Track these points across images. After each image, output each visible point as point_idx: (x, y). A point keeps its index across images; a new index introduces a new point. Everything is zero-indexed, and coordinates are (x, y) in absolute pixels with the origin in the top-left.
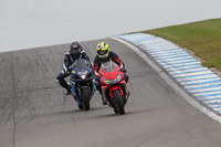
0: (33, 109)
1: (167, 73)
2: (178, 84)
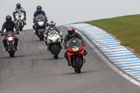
0: (13, 69)
1: (98, 49)
2: (105, 56)
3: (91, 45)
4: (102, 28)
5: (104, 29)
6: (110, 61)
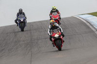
0: (40, 47)
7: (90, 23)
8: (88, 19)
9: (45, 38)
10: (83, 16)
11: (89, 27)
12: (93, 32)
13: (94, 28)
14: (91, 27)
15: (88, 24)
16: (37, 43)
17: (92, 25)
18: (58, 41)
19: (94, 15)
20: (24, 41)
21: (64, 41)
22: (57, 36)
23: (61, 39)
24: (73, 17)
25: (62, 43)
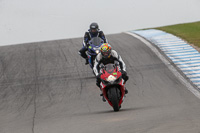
0: (53, 95)
1: (175, 66)
2: (185, 76)
3: (165, 61)
4: (181, 37)
5: (183, 38)
6: (191, 83)
7: (158, 48)
8: (156, 38)
9: (65, 77)
10: (145, 34)
11: (155, 57)
12: (164, 66)
13: (167, 58)
14: (160, 56)
15: (155, 50)
16: (47, 86)
17: (162, 53)
18: (114, 90)
19: (167, 32)
20: (21, 81)
21: (126, 92)
22: (111, 78)
23: (120, 87)
24: (124, 35)
25: (122, 95)
